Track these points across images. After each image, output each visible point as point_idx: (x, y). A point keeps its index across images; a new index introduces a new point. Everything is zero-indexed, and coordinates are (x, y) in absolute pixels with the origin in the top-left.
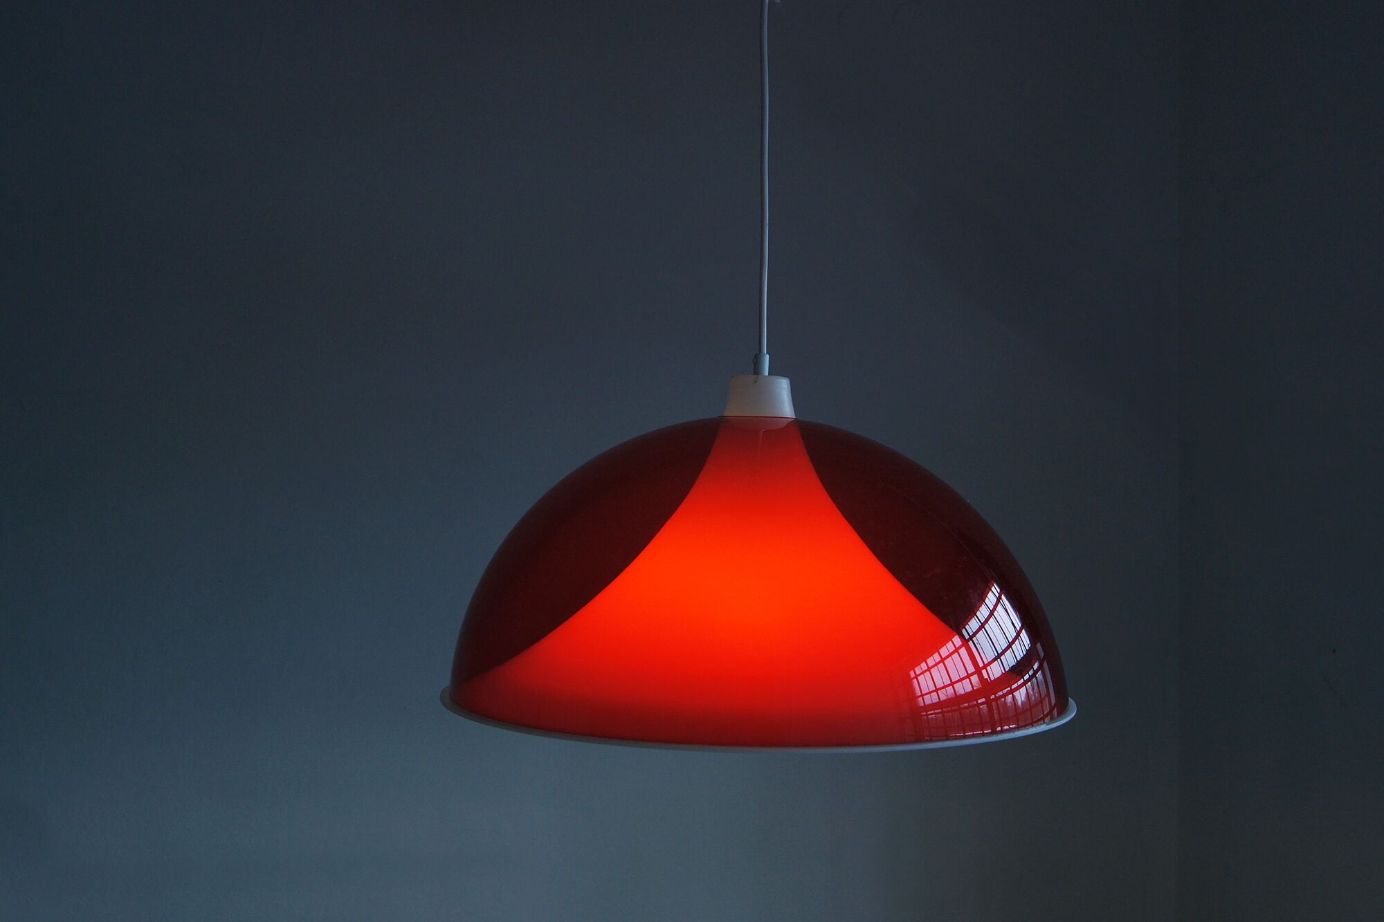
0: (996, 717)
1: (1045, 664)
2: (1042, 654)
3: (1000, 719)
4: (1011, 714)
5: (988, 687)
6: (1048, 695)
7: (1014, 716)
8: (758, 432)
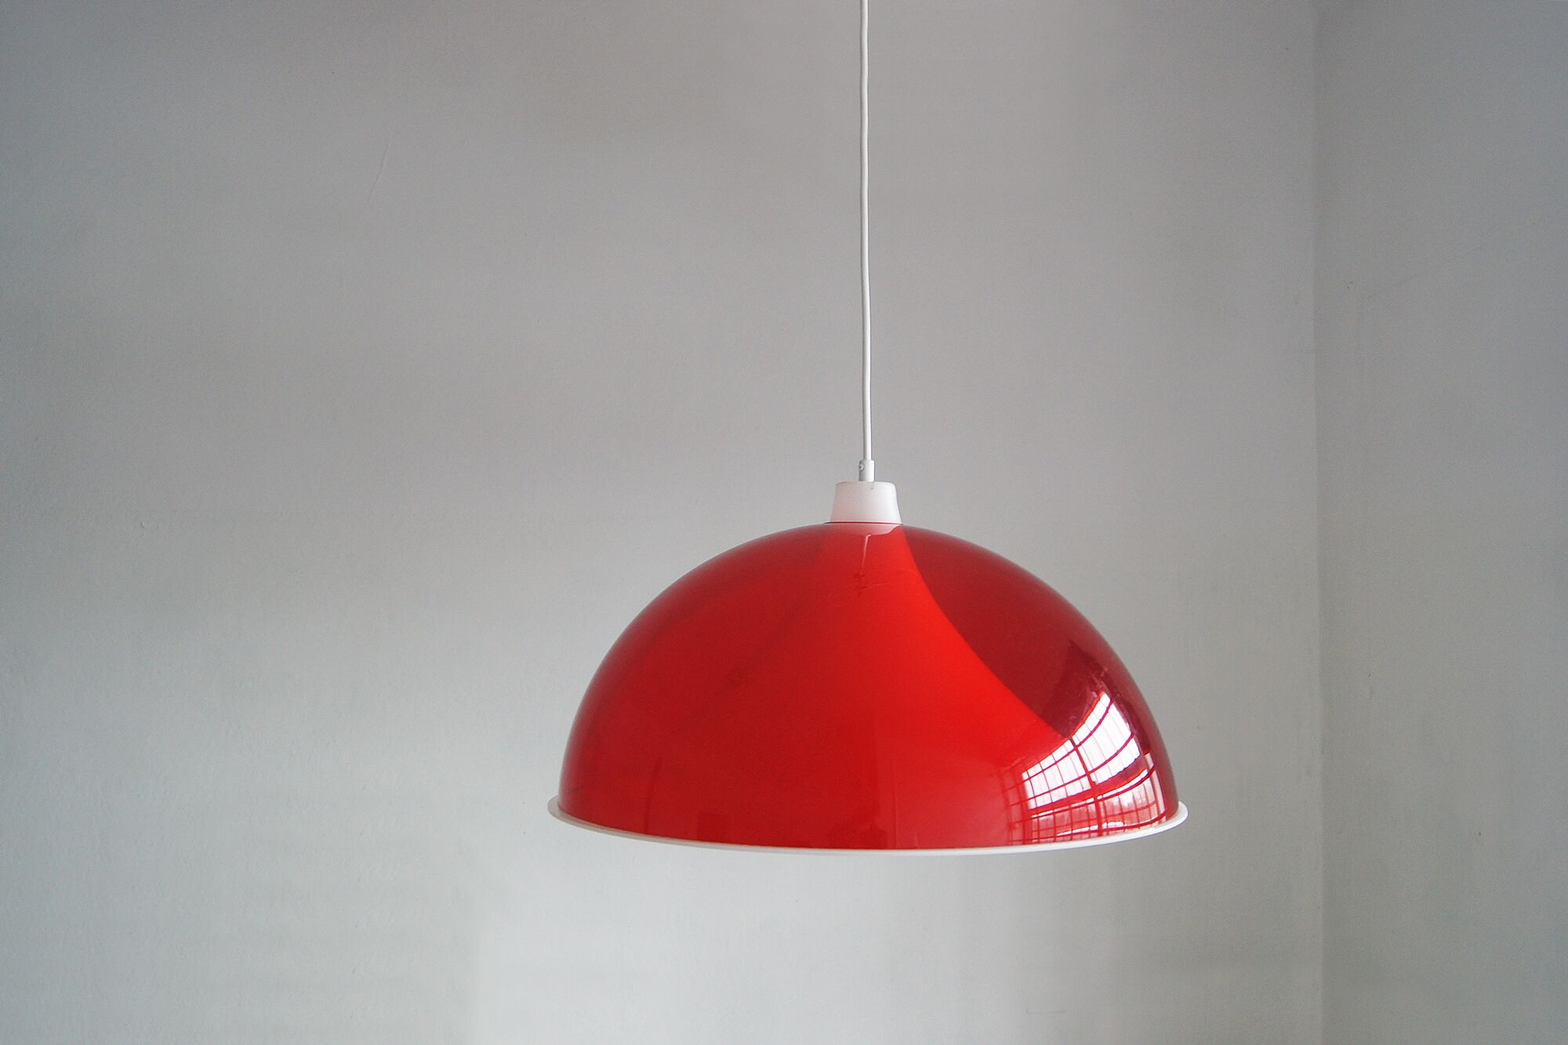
0: (1103, 814)
1: (1154, 774)
2: (1151, 765)
3: (1106, 817)
4: (1117, 812)
5: (1096, 790)
6: (1156, 802)
7: (1120, 814)
8: (863, 538)
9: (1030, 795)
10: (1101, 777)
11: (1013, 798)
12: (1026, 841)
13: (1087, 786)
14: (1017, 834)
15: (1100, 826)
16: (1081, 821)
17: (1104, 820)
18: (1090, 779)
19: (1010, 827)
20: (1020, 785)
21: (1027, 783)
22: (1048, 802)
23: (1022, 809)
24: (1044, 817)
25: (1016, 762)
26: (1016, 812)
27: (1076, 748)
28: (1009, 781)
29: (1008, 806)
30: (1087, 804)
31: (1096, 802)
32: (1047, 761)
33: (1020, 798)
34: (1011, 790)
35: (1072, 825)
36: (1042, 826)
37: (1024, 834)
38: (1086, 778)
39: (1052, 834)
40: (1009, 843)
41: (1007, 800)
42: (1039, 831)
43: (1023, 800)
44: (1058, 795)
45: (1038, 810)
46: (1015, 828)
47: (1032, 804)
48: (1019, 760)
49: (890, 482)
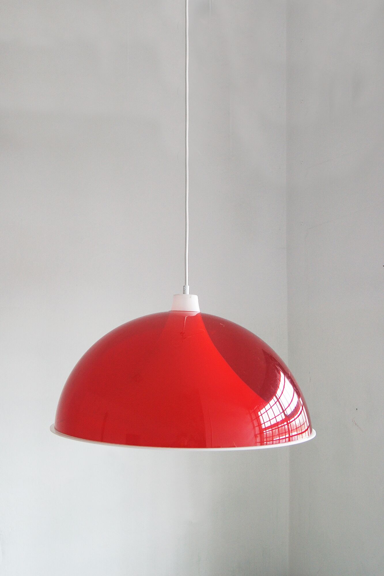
8: (184, 318)
9: (262, 422)
10: (289, 412)
11: (256, 424)
12: (262, 443)
13: (284, 417)
14: (258, 440)
15: (289, 434)
16: (282, 433)
17: (291, 432)
18: (284, 413)
19: (256, 436)
20: (258, 418)
21: (261, 417)
22: (269, 425)
23: (260, 428)
24: (269, 432)
25: (255, 408)
26: (257, 429)
27: (278, 400)
28: (254, 417)
29: (254, 427)
30: (284, 425)
31: (288, 424)
32: (268, 407)
33: (258, 423)
34: (255, 420)
35: (279, 435)
36: (268, 436)
37: (261, 440)
38: (283, 413)
39: (271, 440)
40: (255, 444)
41: (254, 425)
42: (267, 438)
43: (260, 425)
44: (273, 422)
45: (266, 429)
46: (257, 437)
47: (263, 426)
48: (256, 407)
49: (195, 294)
